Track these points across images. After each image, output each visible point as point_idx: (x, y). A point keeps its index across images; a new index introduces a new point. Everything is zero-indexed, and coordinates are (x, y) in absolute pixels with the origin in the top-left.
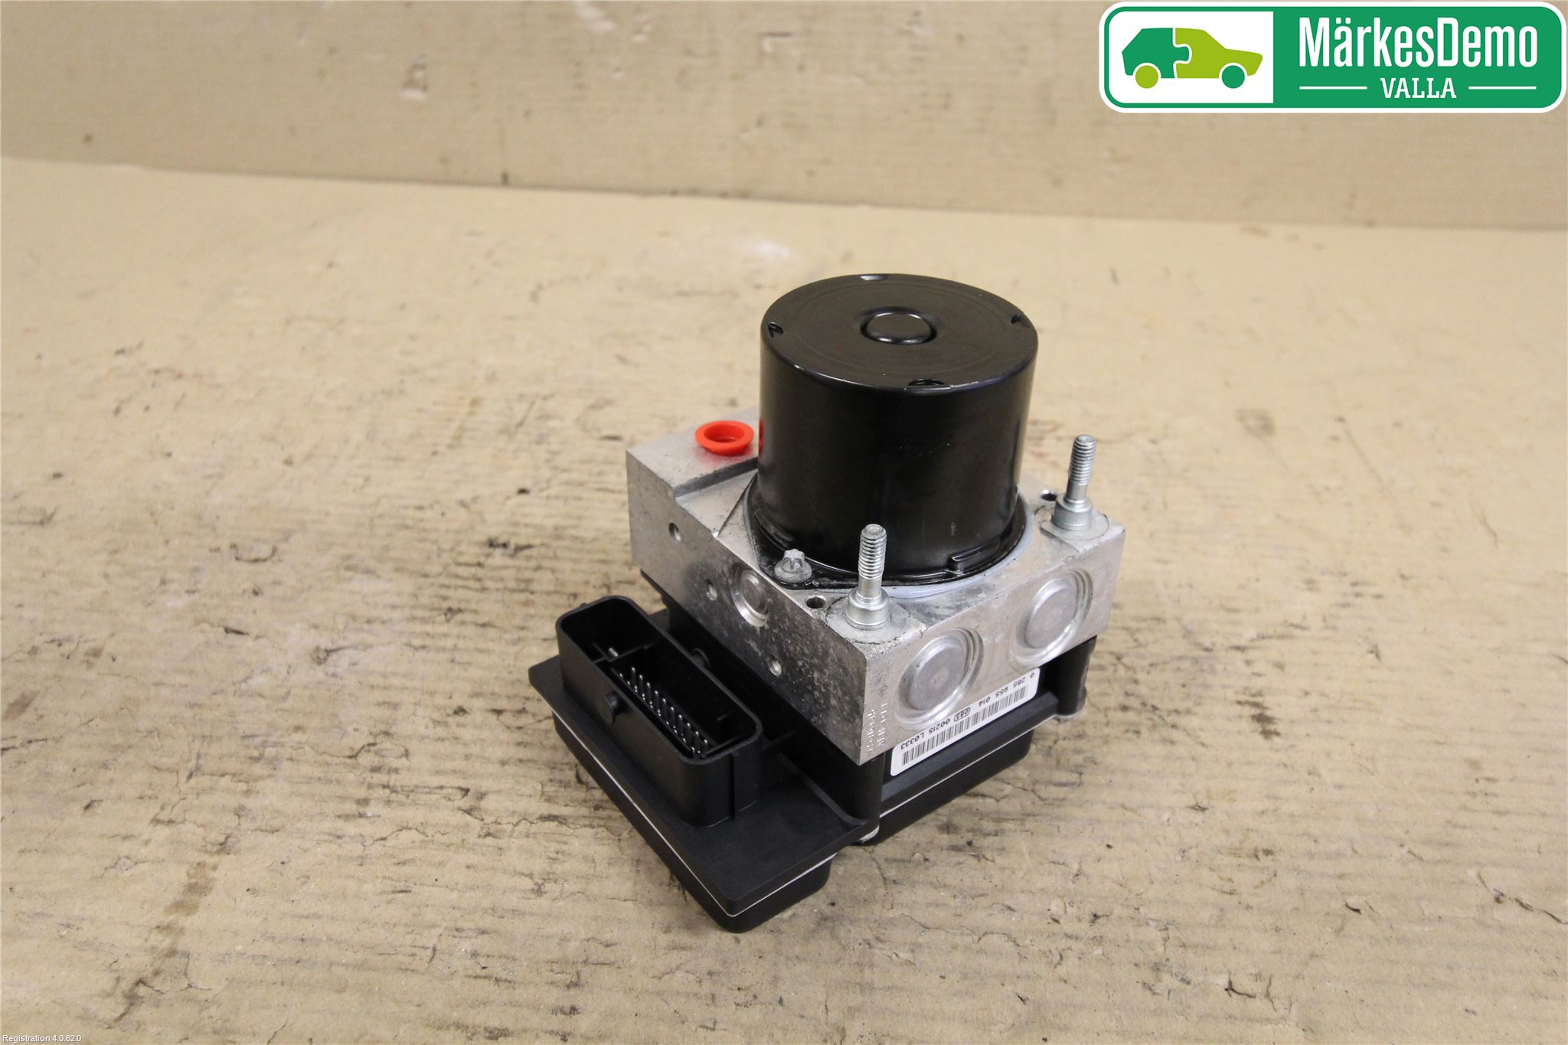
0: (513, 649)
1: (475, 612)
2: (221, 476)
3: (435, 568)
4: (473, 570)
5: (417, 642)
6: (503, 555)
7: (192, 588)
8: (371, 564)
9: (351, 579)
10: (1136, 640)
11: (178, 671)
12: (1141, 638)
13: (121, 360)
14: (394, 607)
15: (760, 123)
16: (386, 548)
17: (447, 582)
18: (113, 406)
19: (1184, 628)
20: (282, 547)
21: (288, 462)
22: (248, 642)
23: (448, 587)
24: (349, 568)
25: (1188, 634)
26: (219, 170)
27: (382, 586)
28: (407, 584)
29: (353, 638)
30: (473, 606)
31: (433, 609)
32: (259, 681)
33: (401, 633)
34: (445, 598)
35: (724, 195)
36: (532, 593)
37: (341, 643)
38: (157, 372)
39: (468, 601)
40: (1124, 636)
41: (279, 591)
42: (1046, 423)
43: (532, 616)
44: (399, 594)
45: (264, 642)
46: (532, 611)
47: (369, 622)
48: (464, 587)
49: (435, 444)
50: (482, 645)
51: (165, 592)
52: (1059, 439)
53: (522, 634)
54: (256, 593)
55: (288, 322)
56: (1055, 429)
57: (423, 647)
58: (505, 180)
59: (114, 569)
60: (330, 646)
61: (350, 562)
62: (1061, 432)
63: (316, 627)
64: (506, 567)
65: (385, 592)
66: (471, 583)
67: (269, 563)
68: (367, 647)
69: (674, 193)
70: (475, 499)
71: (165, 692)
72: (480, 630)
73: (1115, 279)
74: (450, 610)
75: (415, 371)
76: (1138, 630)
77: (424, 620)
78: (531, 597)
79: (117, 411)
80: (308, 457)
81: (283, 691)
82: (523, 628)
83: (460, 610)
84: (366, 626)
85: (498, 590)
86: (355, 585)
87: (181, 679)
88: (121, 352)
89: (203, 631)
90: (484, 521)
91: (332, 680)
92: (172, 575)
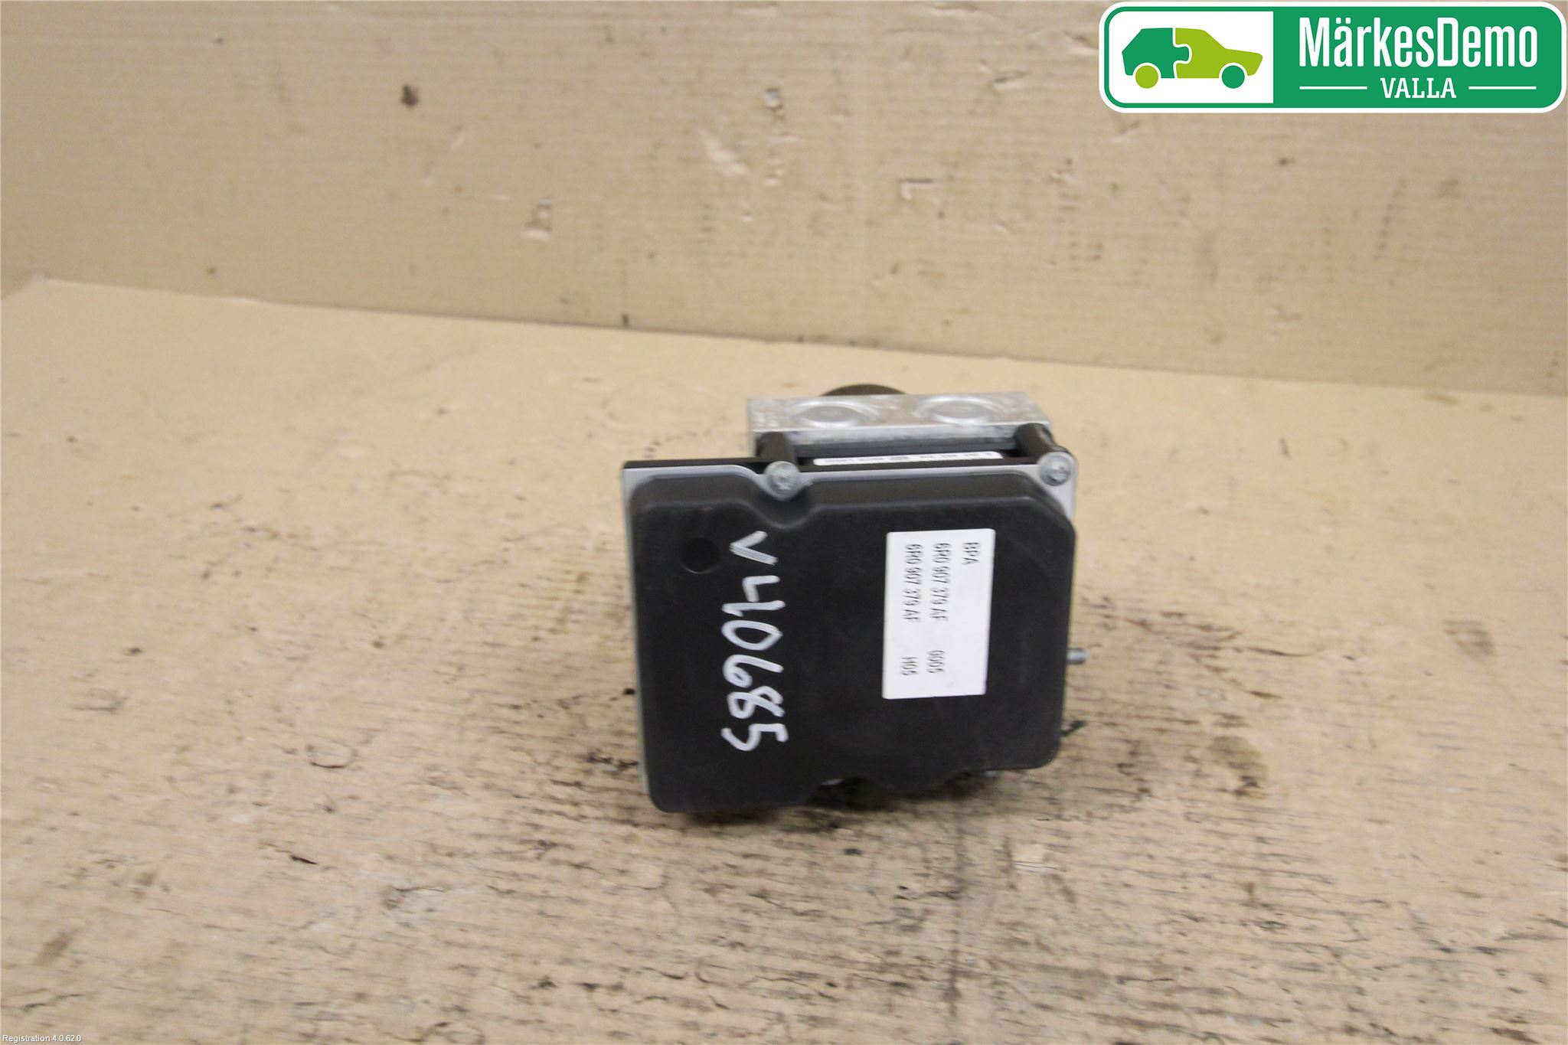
0: (612, 900)
1: (569, 847)
2: (305, 658)
3: (527, 787)
4: (569, 790)
5: (503, 885)
6: (605, 772)
7: (258, 800)
8: (458, 777)
9: (434, 795)
10: (1355, 931)
11: (235, 910)
12: (1362, 926)
13: (218, 516)
14: (480, 836)
15: (894, 271)
16: (476, 758)
17: (541, 805)
18: (202, 568)
19: (1414, 916)
20: (364, 750)
21: (378, 645)
22: (314, 875)
23: (540, 812)
24: (434, 782)
25: (1419, 925)
26: (338, 306)
27: (470, 807)
28: (495, 806)
29: (434, 874)
30: (568, 840)
31: (523, 842)
32: (323, 928)
33: (484, 871)
34: (537, 827)
35: (852, 343)
36: (636, 825)
37: (419, 881)
38: (252, 530)
39: (561, 832)
40: (1337, 924)
41: (356, 808)
42: (1220, 629)
43: (633, 856)
44: (486, 819)
45: (331, 875)
46: (634, 849)
47: (450, 855)
48: (559, 813)
49: (536, 628)
50: (576, 894)
51: (231, 803)
52: (1238, 650)
53: (623, 880)
54: (329, 810)
55: (392, 475)
56: (1231, 637)
57: (510, 892)
58: (626, 322)
59: (180, 771)
60: (406, 885)
61: (435, 774)
62: (1238, 642)
63: (390, 858)
64: (607, 789)
65: (473, 816)
66: (567, 809)
67: (345, 772)
68: (447, 887)
69: (800, 340)
70: (576, 698)
71: (216, 936)
72: (576, 871)
73: (1286, 452)
74: (542, 843)
75: (522, 538)
76: (1356, 916)
77: (513, 856)
78: (634, 830)
79: (206, 575)
80: (401, 638)
81: (345, 943)
82: (623, 872)
83: (553, 845)
84: (446, 860)
85: (597, 818)
86: (437, 805)
87: (236, 920)
88: (218, 506)
89: (267, 858)
90: (585, 727)
91: (404, 931)
92: (242, 781)
